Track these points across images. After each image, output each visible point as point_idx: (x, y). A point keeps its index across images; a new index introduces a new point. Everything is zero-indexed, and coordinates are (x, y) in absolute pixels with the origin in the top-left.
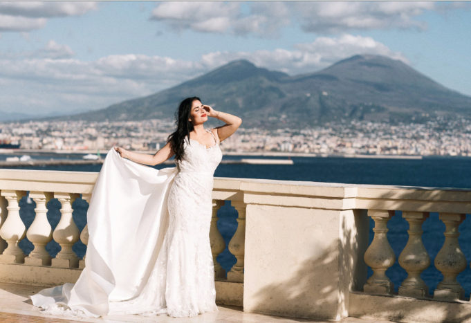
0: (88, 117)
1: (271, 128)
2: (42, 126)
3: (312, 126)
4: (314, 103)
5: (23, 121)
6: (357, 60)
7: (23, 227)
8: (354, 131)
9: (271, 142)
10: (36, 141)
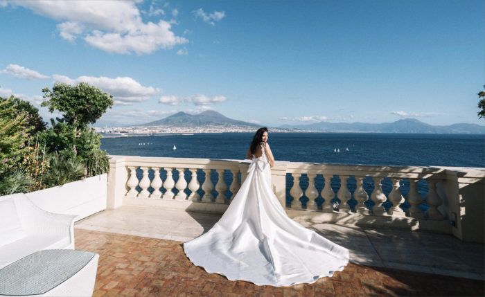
0: (145, 125)
1: (188, 127)
2: (134, 127)
3: (198, 126)
4: (198, 122)
5: (128, 126)
6: (208, 112)
7: (137, 181)
8: (207, 127)
9: (188, 130)
10: (132, 131)
